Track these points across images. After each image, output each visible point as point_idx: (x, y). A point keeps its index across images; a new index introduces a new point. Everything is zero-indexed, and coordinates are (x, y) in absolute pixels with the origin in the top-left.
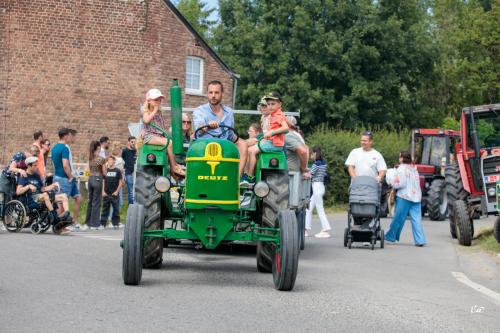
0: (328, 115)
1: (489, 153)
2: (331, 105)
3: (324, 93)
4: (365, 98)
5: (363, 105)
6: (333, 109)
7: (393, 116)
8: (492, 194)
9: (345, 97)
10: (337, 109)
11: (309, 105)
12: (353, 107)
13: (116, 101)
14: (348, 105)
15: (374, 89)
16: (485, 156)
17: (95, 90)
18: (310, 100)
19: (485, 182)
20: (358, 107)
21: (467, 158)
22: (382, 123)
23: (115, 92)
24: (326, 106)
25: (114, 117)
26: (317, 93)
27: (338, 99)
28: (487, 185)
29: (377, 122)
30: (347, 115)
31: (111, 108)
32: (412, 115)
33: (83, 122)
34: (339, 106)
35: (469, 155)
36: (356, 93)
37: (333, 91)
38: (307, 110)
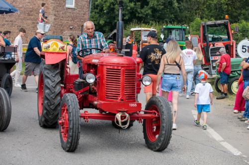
0: (137, 15)
1: (214, 45)
2: (139, 10)
3: (135, 5)
4: (155, 7)
5: (154, 10)
6: (139, 12)
7: (169, 16)
8: (214, 65)
9: (145, 6)
10: (142, 12)
11: (128, 10)
12: (149, 11)
13: (31, 11)
14: (147, 11)
15: (160, 3)
16: (211, 47)
17: (21, 6)
18: (129, 8)
19: (211, 59)
20: (152, 12)
21: (203, 47)
22: (163, 19)
23: (31, 7)
24: (136, 11)
25: (31, 19)
26: (132, 5)
27: (142, 7)
28: (212, 61)
29: (161, 19)
30: (147, 15)
31: (29, 15)
32: (178, 15)
33: (15, 22)
34: (143, 11)
35: (204, 45)
36: (151, 5)
37: (139, 3)
38: (127, 13)
